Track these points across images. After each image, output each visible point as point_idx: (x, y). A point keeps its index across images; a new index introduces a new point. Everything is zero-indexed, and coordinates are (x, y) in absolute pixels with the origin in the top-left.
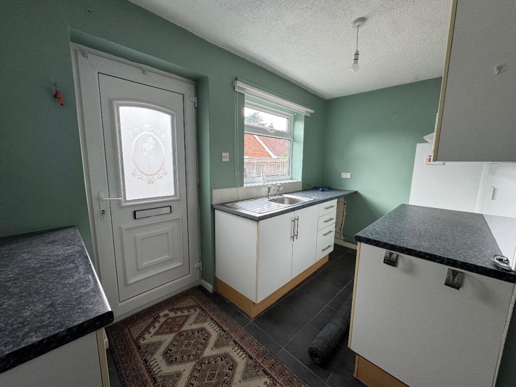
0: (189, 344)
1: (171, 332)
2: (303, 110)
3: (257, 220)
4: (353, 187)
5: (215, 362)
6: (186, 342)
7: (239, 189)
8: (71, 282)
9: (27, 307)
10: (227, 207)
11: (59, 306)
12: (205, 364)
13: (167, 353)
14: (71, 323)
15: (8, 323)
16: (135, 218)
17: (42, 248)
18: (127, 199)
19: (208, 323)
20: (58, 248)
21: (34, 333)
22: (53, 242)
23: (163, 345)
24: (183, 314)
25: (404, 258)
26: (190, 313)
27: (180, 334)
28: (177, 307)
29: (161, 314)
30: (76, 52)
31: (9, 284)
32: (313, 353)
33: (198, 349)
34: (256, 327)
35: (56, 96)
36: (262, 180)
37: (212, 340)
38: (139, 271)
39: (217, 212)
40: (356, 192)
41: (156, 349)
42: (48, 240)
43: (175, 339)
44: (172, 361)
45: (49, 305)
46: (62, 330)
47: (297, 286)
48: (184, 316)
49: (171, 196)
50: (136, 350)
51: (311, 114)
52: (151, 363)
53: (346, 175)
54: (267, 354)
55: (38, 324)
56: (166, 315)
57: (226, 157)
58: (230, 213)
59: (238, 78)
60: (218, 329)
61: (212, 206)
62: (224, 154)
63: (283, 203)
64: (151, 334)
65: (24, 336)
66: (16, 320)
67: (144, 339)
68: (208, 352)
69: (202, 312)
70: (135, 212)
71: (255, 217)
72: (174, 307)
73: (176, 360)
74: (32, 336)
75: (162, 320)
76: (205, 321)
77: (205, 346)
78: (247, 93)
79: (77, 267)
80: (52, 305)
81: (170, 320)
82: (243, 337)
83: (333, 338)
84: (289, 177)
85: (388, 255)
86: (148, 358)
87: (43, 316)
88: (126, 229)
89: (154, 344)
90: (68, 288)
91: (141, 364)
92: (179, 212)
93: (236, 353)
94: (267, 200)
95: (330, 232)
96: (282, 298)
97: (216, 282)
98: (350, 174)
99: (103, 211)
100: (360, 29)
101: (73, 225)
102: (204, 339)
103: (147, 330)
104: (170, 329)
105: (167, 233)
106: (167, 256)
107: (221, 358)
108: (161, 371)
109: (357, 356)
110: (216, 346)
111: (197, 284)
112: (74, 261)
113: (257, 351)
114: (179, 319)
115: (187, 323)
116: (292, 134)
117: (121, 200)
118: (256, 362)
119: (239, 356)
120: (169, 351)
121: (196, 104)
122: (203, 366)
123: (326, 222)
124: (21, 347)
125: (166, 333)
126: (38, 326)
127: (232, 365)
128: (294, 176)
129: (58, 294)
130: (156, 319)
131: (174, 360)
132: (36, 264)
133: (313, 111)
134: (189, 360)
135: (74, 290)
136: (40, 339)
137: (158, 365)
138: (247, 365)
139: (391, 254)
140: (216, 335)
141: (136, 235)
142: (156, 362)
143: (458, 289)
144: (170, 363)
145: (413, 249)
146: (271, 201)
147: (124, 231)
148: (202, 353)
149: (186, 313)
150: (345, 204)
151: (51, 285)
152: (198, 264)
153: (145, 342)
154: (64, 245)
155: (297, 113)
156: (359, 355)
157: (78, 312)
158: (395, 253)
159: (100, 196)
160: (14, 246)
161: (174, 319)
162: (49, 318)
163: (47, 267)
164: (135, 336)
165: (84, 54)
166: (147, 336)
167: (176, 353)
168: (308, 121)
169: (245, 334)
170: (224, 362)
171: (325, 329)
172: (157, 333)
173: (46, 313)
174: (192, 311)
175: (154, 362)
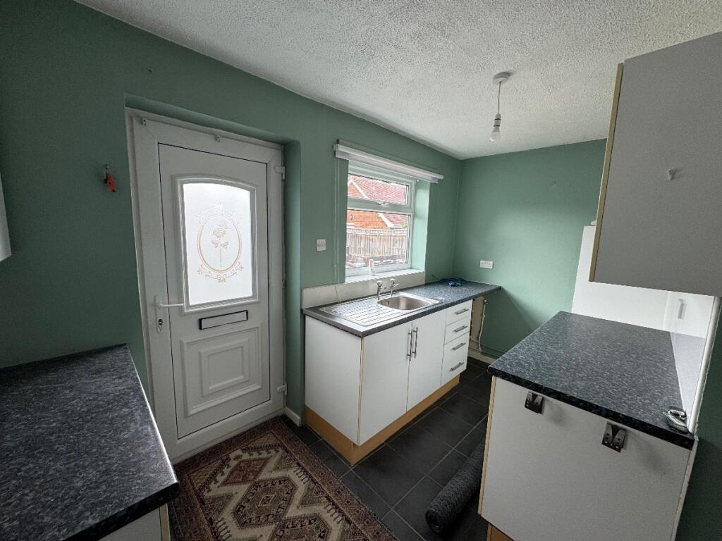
0: (268, 499)
1: (244, 481)
2: (428, 176)
3: (362, 335)
4: (497, 281)
5: (302, 526)
6: (264, 497)
7: (339, 287)
8: (126, 436)
9: (78, 475)
10: (322, 311)
11: (115, 473)
12: (287, 528)
13: (239, 511)
14: (131, 500)
15: (58, 498)
16: (200, 328)
17: (88, 381)
18: (191, 304)
19: (294, 470)
20: (107, 382)
21: (89, 513)
22: (99, 372)
23: (234, 500)
24: (261, 456)
25: (551, 403)
26: (270, 455)
27: (256, 485)
28: (253, 446)
29: (232, 456)
30: (131, 118)
31: (53, 438)
32: (431, 519)
33: (279, 507)
34: (357, 478)
35: (106, 181)
36: (370, 273)
37: (298, 495)
38: (204, 397)
39: (308, 320)
40: (500, 288)
41: (225, 505)
42: (93, 368)
43: (249, 491)
44: (245, 522)
45: (104, 472)
46: (121, 509)
47: (414, 420)
48: (261, 459)
49: (249, 298)
50: (198, 506)
51: (439, 180)
52: (219, 525)
53: (486, 264)
54: (370, 517)
55: (93, 500)
56: (237, 457)
57: (321, 245)
58: (326, 323)
59: (341, 141)
60: (307, 479)
61: (302, 311)
62: (319, 242)
63: (398, 308)
64: (219, 484)
65: (78, 516)
66: (67, 493)
67: (209, 491)
68: (293, 512)
69: (286, 454)
70: (200, 320)
71: (357, 331)
72: (249, 446)
73: (250, 522)
74: (88, 517)
75: (233, 463)
76: (289, 467)
77: (289, 502)
78: (352, 159)
79: (131, 414)
80: (107, 472)
81: (242, 465)
82: (339, 492)
83: (458, 498)
84: (408, 265)
85: (531, 398)
86: (214, 517)
87: (98, 487)
88: (188, 343)
89: (221, 498)
90: (123, 446)
91: (205, 525)
92: (258, 319)
93: (329, 514)
94: (375, 300)
95: (462, 344)
96: (393, 436)
97: (305, 412)
98: (491, 262)
99: (160, 321)
100: (502, 85)
101: (122, 343)
102: (287, 493)
103: (213, 477)
104: (243, 476)
105: (242, 347)
106: (242, 377)
107: (310, 521)
108: (230, 536)
109: (490, 527)
110: (304, 503)
111: (280, 413)
112: (128, 403)
113: (358, 512)
114: (255, 463)
115: (265, 470)
116: (412, 206)
117: (182, 306)
118: (355, 528)
119: (333, 518)
120: (241, 509)
121: (284, 175)
122: (286, 530)
123: (456, 331)
124: (77, 532)
125: (239, 483)
126: (93, 503)
127: (324, 532)
128: (414, 265)
129: (112, 455)
130: (225, 462)
131: (248, 521)
132: (82, 407)
133: (442, 177)
134: (267, 522)
135: (131, 450)
136: (98, 521)
137: (227, 527)
138: (344, 532)
139: (535, 396)
140: (304, 488)
141: (202, 351)
142: (225, 523)
143: (619, 450)
144: (243, 524)
145: (563, 392)
146: (381, 303)
147: (185, 346)
148: (285, 513)
149: (264, 455)
150: (484, 303)
151: (103, 441)
152: (282, 387)
153: (211, 494)
154: (114, 377)
155: (420, 180)
156: (493, 525)
157: (138, 484)
158: (540, 396)
159: (157, 302)
160: (51, 376)
161: (248, 462)
162: (105, 491)
163: (96, 412)
164: (197, 486)
165: (141, 121)
166: (212, 486)
167: (250, 511)
168: (435, 190)
169: (341, 486)
170: (313, 526)
171: (449, 484)
172: (225, 483)
173: (101, 483)
174: (273, 452)
175: (222, 522)
